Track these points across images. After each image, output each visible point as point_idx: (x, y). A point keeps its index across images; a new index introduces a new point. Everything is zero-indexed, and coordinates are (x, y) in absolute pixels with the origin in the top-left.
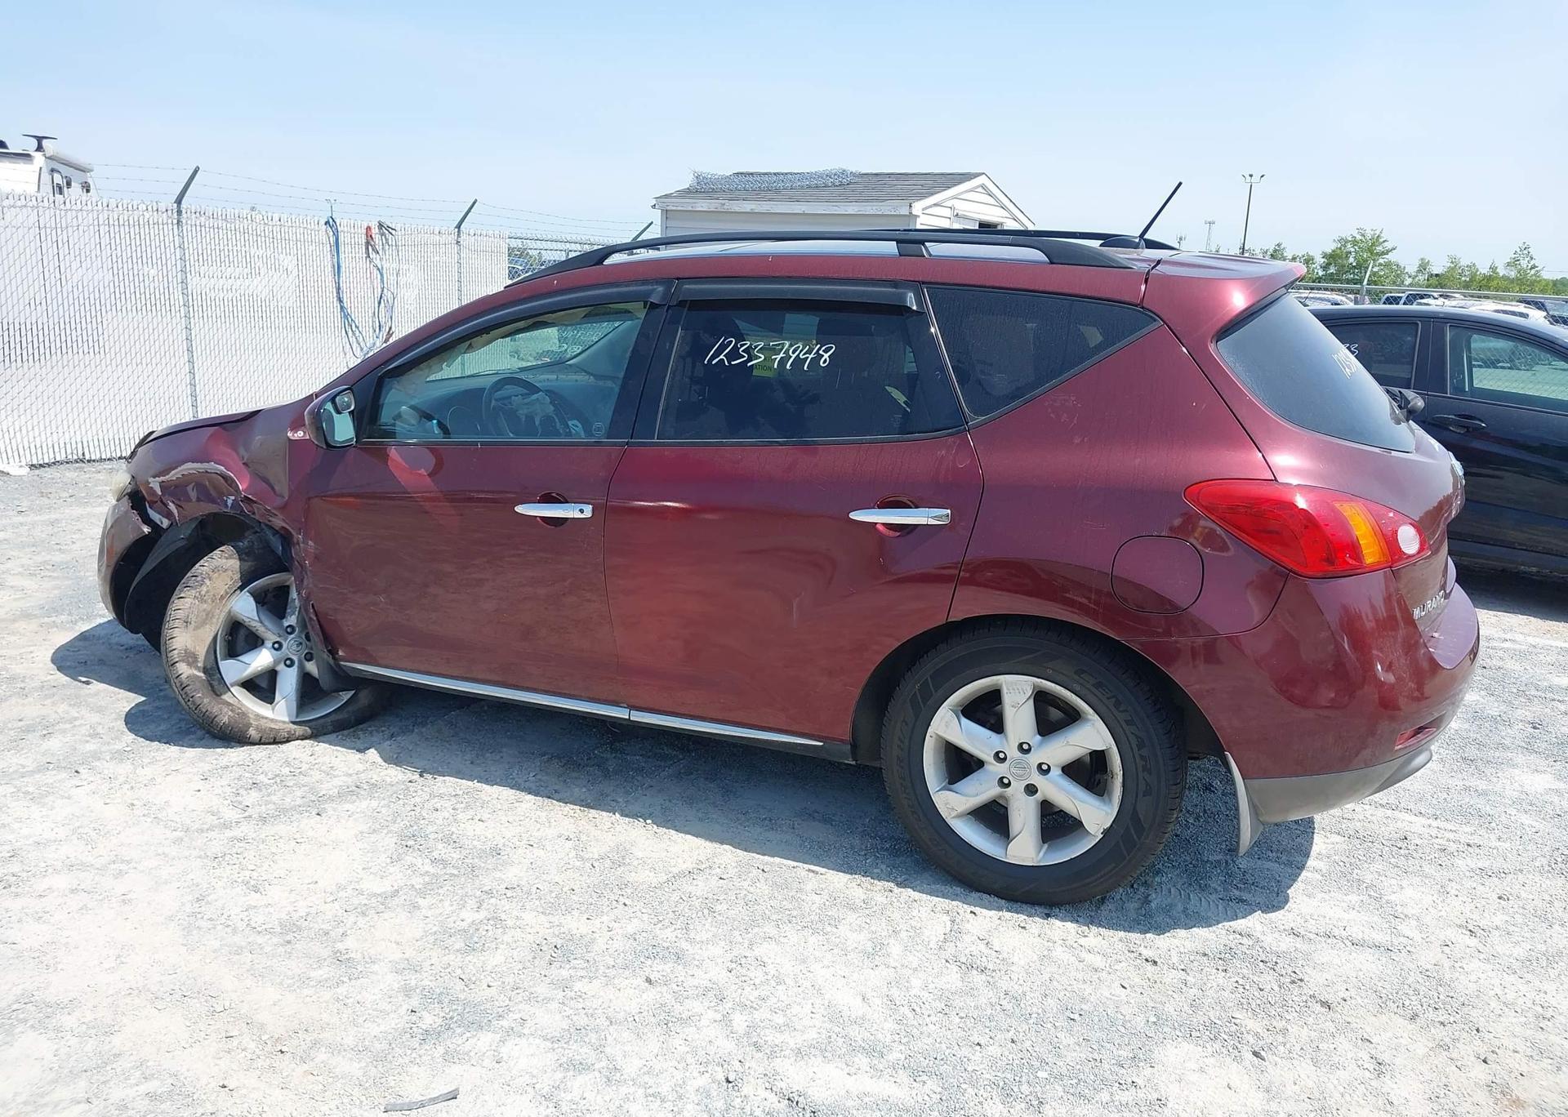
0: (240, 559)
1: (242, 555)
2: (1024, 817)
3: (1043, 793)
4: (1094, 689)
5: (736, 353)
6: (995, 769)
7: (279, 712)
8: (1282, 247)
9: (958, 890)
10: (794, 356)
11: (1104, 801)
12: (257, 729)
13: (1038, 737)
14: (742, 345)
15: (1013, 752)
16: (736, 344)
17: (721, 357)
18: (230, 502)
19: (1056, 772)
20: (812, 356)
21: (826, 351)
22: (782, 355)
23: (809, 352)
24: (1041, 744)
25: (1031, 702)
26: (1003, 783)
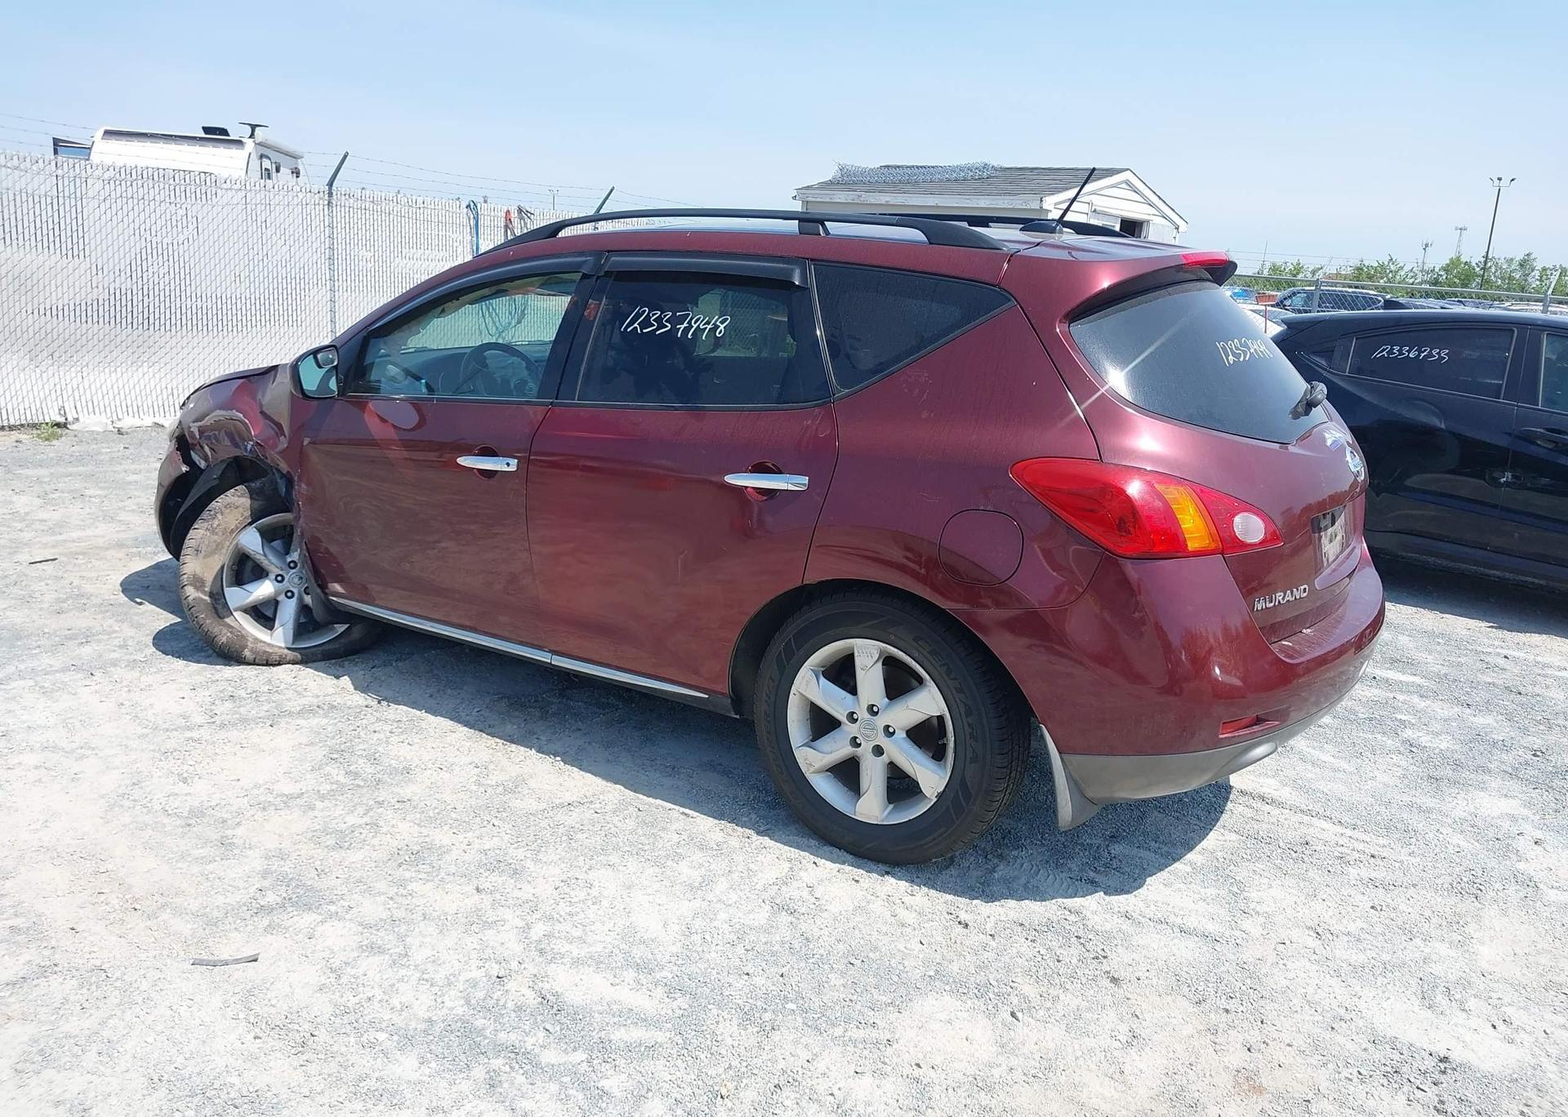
0: (251, 498)
1: (253, 494)
2: (873, 776)
3: (889, 756)
4: (928, 656)
5: (646, 323)
6: (850, 729)
7: (277, 639)
8: (1532, 257)
9: (813, 842)
10: (695, 326)
11: (939, 766)
12: (252, 651)
13: (886, 700)
14: (653, 315)
15: (862, 714)
16: (649, 314)
17: (636, 325)
18: (249, 447)
19: (901, 735)
20: (710, 326)
21: (722, 323)
22: (685, 325)
23: (708, 323)
24: (887, 706)
25: (880, 664)
26: (855, 743)
